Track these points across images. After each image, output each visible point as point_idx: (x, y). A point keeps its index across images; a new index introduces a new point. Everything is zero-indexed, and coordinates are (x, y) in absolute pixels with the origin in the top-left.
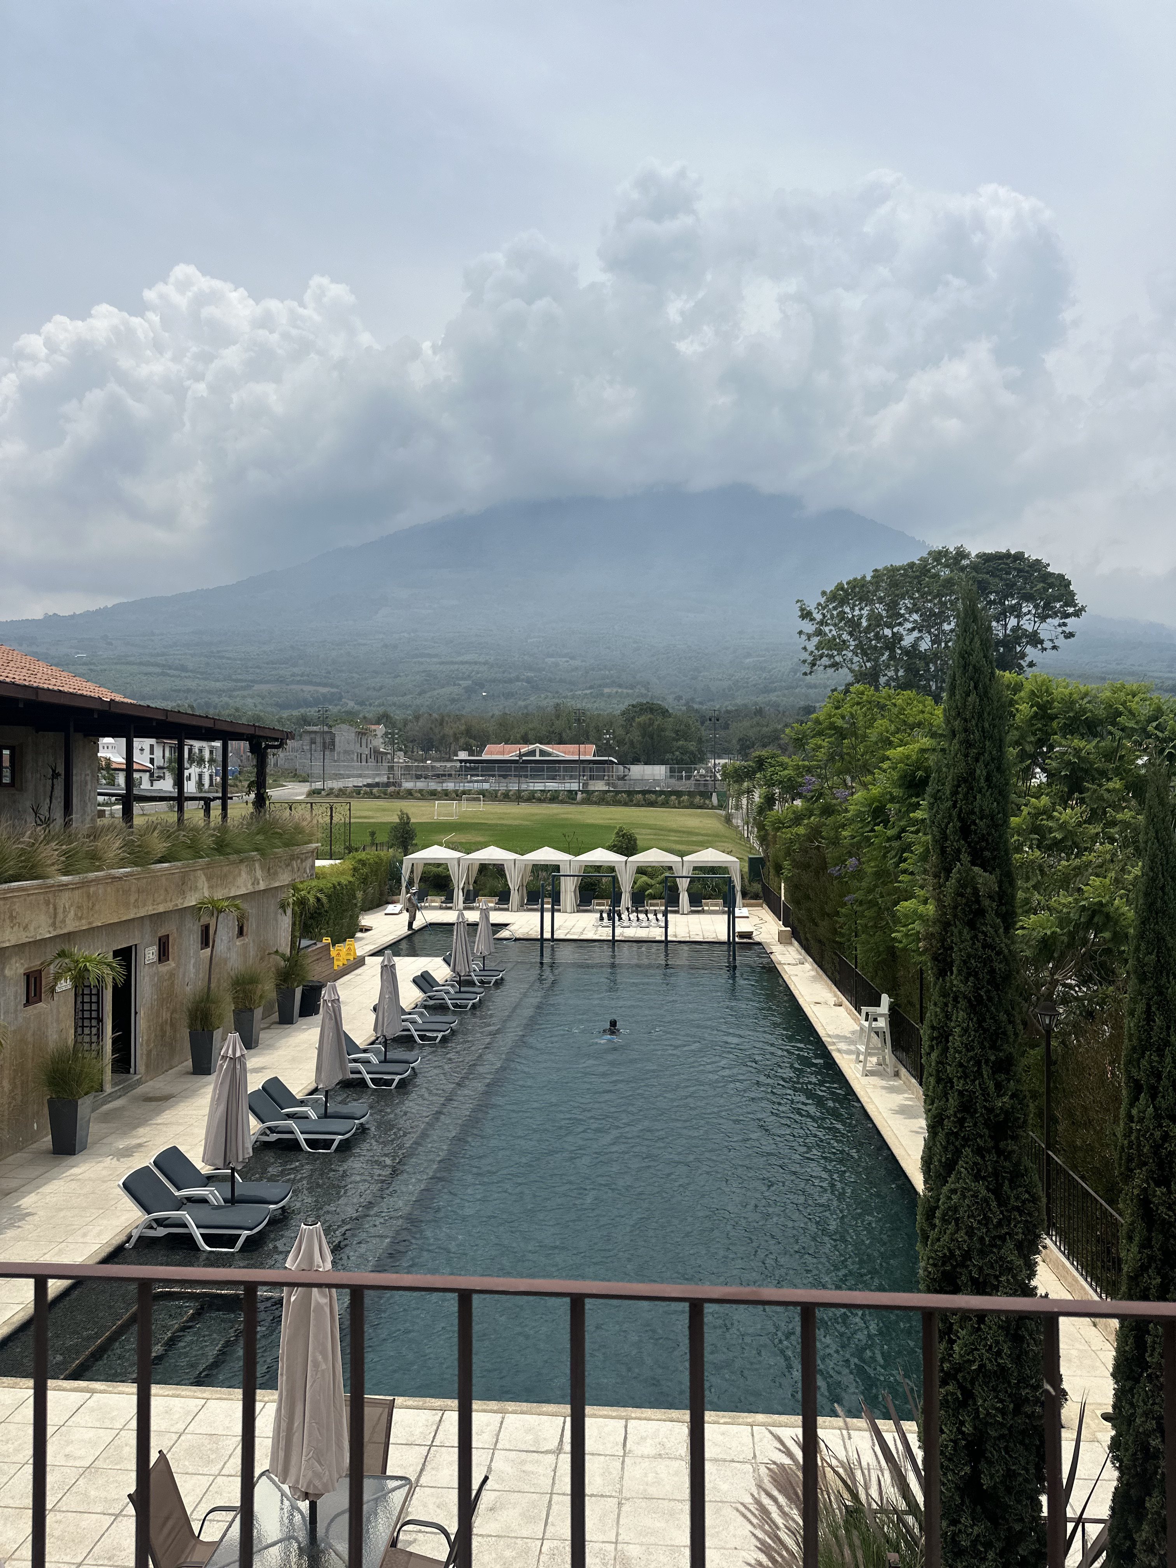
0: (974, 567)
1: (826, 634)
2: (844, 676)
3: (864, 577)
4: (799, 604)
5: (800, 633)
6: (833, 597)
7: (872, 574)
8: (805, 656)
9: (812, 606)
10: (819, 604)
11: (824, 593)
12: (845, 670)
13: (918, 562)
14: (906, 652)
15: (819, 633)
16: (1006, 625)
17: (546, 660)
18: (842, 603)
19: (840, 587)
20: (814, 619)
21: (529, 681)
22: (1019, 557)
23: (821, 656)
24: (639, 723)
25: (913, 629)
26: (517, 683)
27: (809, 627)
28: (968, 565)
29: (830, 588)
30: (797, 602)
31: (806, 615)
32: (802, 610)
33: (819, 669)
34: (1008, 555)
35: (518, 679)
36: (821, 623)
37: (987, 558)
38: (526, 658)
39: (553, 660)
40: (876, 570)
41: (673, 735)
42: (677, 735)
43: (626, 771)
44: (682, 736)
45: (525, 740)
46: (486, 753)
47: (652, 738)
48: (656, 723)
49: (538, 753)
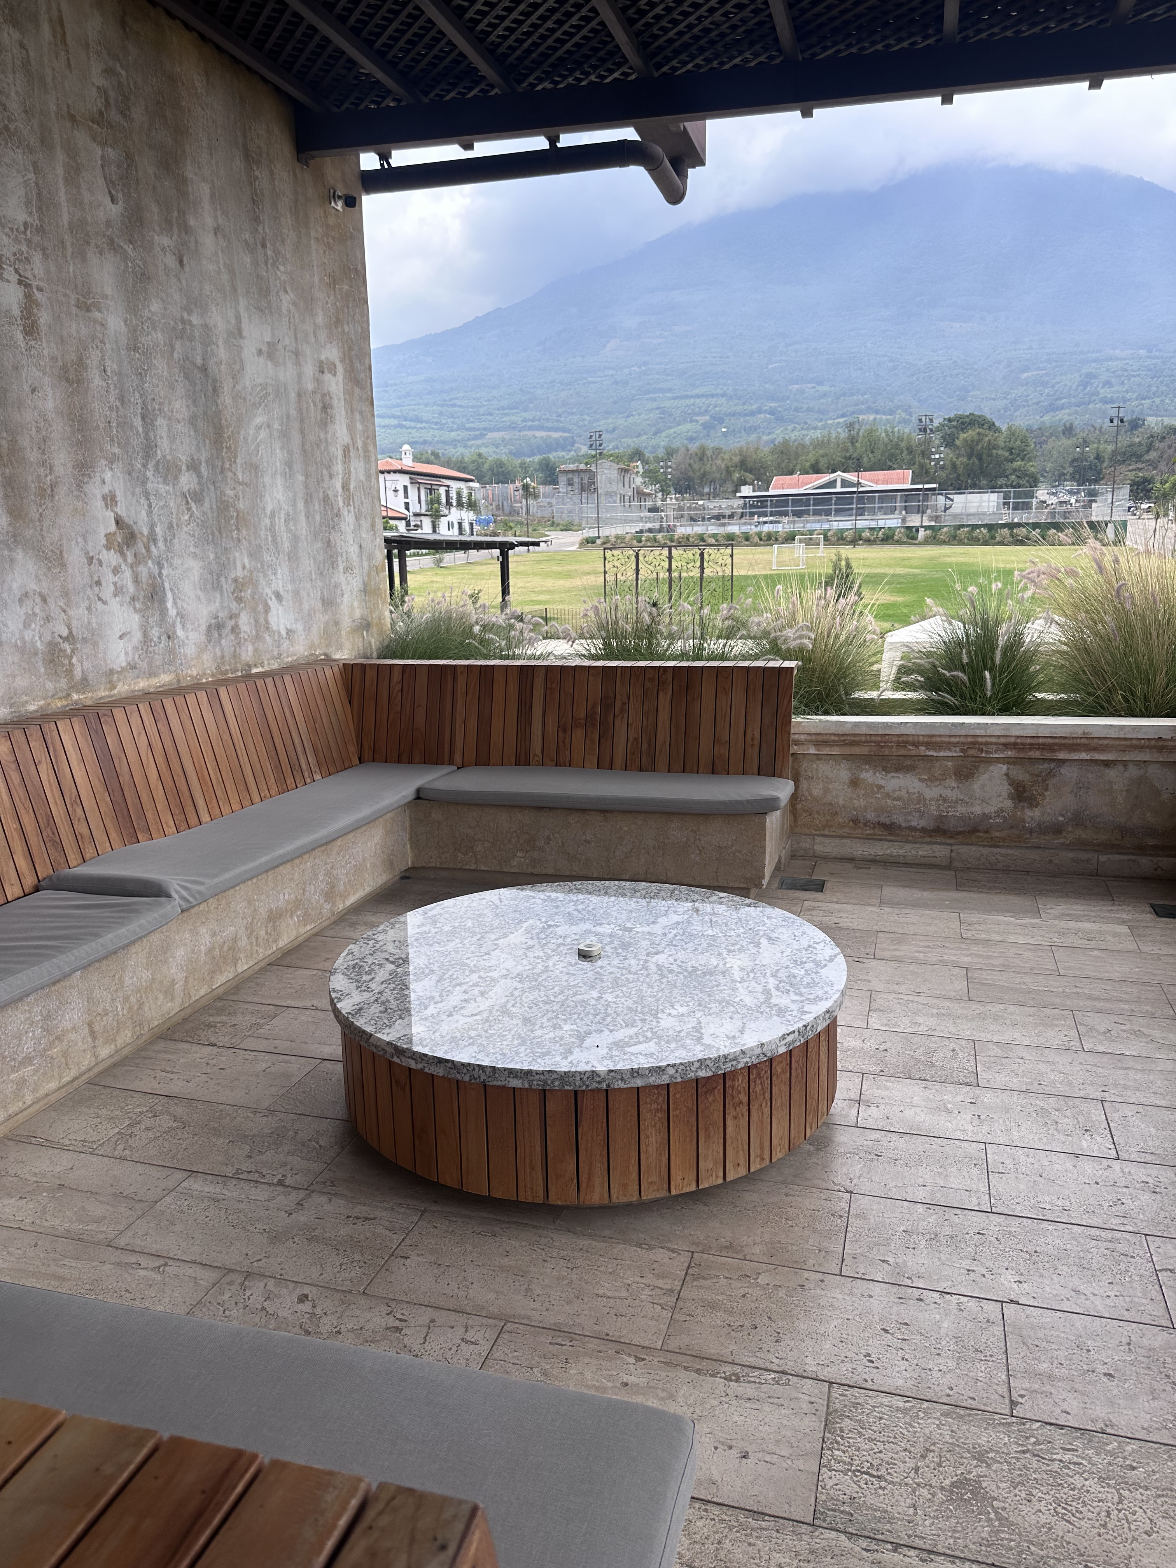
17: (790, 387)
21: (772, 412)
24: (965, 440)
26: (759, 416)
35: (760, 411)
38: (767, 385)
39: (798, 386)
41: (1007, 454)
42: (1011, 453)
43: (948, 502)
44: (1018, 455)
45: (816, 469)
46: (774, 488)
47: (980, 459)
48: (986, 439)
49: (839, 484)
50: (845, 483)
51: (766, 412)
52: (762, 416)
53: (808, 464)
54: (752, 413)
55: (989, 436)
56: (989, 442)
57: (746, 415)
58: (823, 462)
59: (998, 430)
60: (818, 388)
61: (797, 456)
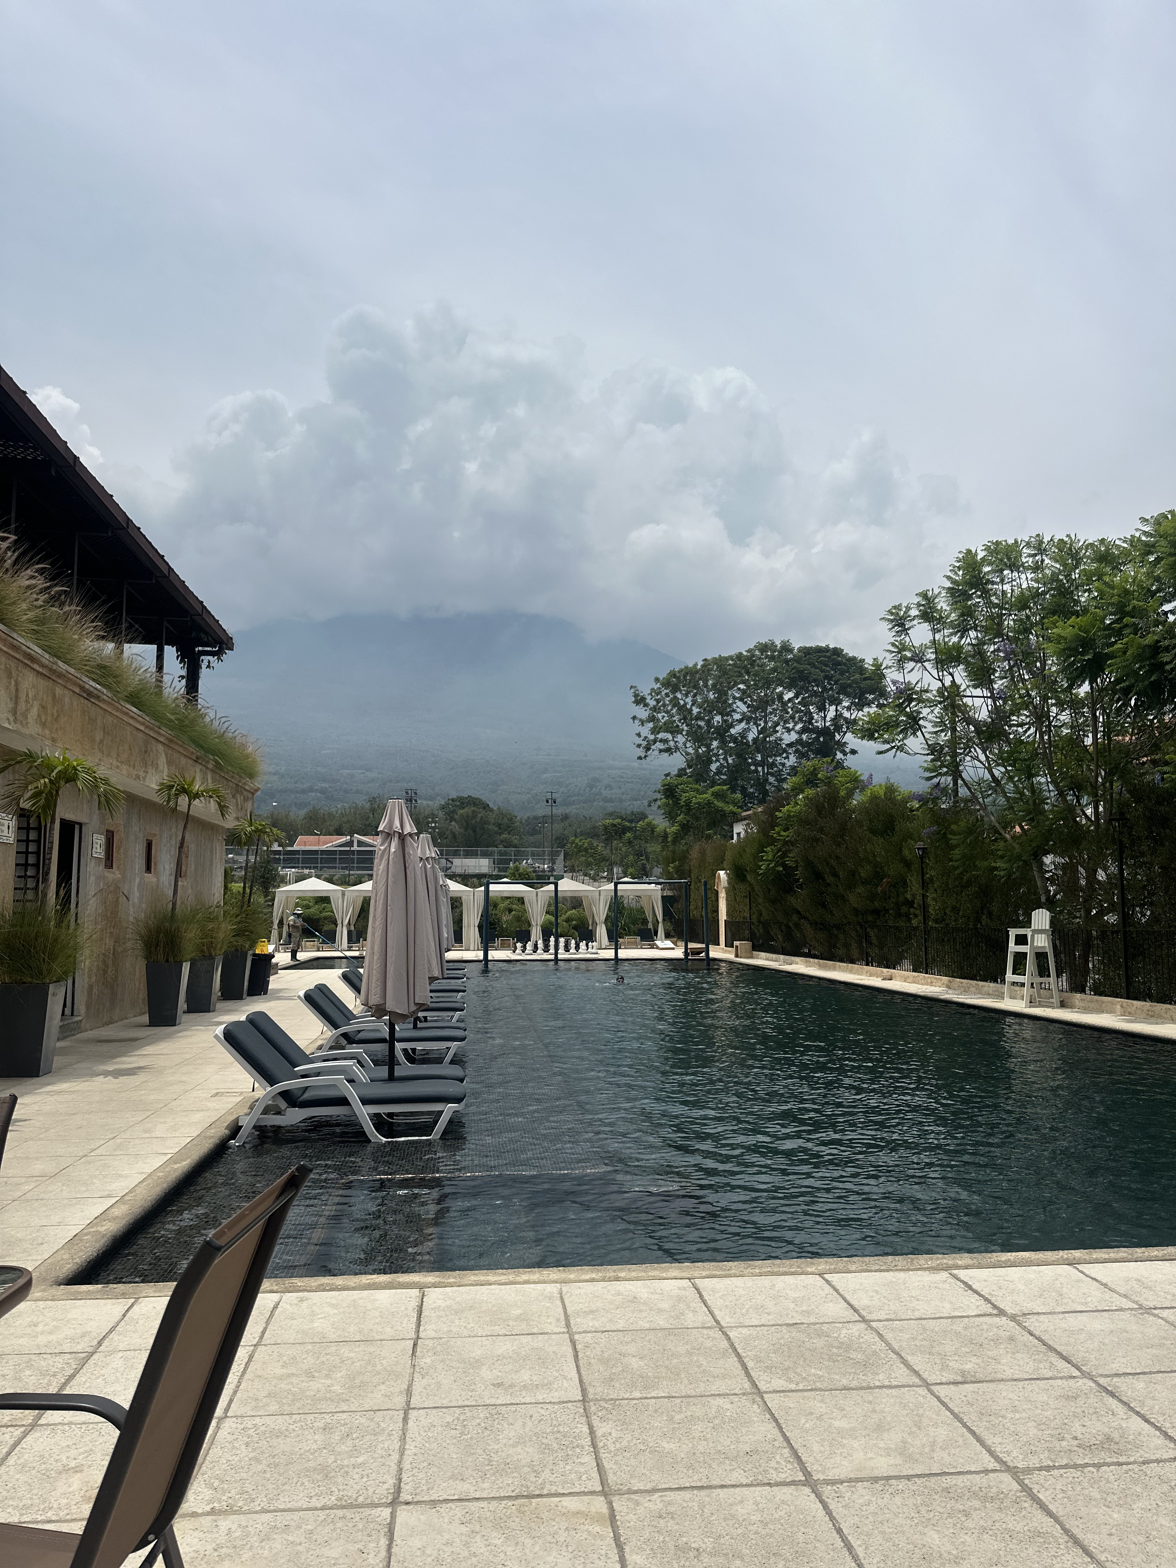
0: (797, 659)
1: (658, 720)
2: (677, 761)
3: (696, 664)
4: (633, 690)
5: (634, 718)
6: (666, 684)
7: (702, 663)
8: (639, 741)
9: (645, 691)
10: (653, 689)
11: (657, 680)
12: (677, 755)
13: (745, 653)
14: (734, 739)
15: (652, 719)
16: (825, 716)
17: (341, 772)
18: (675, 689)
19: (673, 674)
20: (646, 705)
21: (323, 791)
22: (837, 652)
23: (655, 741)
24: (462, 815)
25: (740, 721)
26: (310, 794)
27: (643, 713)
28: (791, 659)
29: (662, 675)
30: (631, 687)
31: (640, 700)
32: (636, 696)
33: (654, 753)
34: (826, 649)
35: (311, 790)
36: (655, 709)
37: (807, 651)
38: (319, 769)
39: (349, 771)
40: (705, 660)
41: (496, 829)
42: (500, 828)
43: (449, 865)
44: (506, 830)
45: (339, 832)
46: (299, 845)
47: (475, 831)
48: (480, 815)
49: (355, 844)
50: (360, 844)
51: (316, 790)
52: (313, 794)
53: (332, 828)
54: (303, 791)
55: (481, 814)
56: (482, 818)
57: (297, 792)
58: (346, 827)
59: (491, 810)
60: (367, 774)
61: (324, 821)
